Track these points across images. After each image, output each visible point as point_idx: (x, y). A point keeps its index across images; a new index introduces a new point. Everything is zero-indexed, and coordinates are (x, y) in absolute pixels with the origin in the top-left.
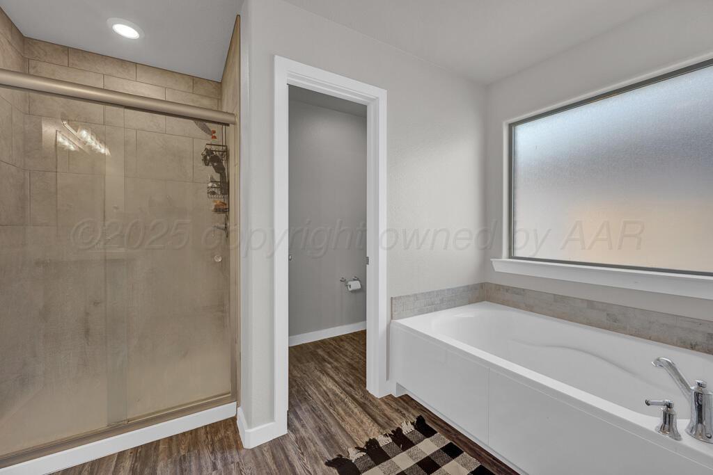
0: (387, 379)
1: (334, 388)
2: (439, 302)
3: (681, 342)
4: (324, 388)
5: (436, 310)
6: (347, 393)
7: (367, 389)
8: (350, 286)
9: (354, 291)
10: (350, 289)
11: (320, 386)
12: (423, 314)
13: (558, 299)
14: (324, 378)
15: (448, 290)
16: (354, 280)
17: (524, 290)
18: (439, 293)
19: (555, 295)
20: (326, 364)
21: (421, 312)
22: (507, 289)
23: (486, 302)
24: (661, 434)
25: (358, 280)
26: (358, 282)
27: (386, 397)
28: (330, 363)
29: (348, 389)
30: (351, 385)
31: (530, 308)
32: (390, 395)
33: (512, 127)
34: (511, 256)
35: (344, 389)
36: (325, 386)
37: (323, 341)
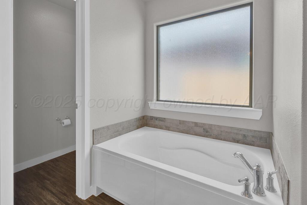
0: (91, 185)
1: (53, 199)
2: (121, 130)
3: (233, 140)
4: (45, 201)
5: (120, 135)
6: (62, 201)
7: (77, 194)
8: (63, 123)
9: (67, 126)
10: (63, 125)
11: (41, 200)
12: (113, 138)
13: (182, 122)
14: (44, 193)
15: (126, 121)
16: (66, 119)
17: (165, 119)
18: (120, 124)
19: (180, 120)
20: (46, 181)
21: (112, 137)
22: (157, 119)
23: (145, 127)
24: (244, 196)
25: (69, 118)
26: (69, 120)
27: (90, 198)
28: (49, 180)
29: (63, 197)
30: (65, 194)
31: (168, 129)
32: (93, 196)
33: (158, 27)
34: (158, 100)
35: (59, 199)
36: (46, 199)
37: (43, 164)
